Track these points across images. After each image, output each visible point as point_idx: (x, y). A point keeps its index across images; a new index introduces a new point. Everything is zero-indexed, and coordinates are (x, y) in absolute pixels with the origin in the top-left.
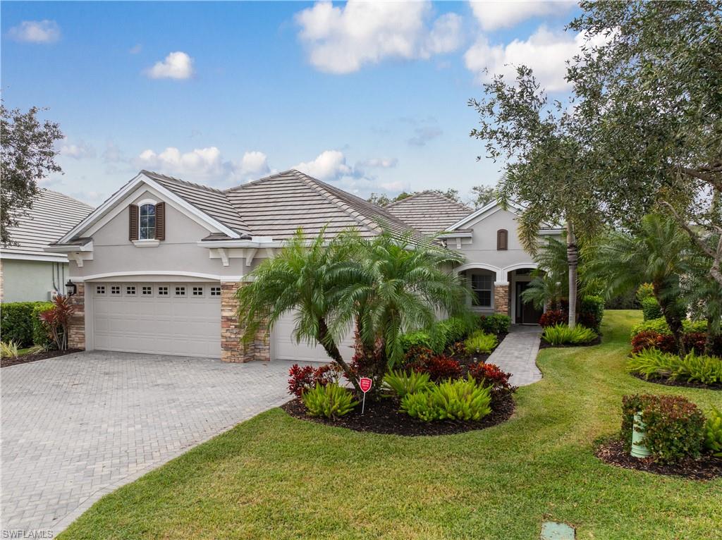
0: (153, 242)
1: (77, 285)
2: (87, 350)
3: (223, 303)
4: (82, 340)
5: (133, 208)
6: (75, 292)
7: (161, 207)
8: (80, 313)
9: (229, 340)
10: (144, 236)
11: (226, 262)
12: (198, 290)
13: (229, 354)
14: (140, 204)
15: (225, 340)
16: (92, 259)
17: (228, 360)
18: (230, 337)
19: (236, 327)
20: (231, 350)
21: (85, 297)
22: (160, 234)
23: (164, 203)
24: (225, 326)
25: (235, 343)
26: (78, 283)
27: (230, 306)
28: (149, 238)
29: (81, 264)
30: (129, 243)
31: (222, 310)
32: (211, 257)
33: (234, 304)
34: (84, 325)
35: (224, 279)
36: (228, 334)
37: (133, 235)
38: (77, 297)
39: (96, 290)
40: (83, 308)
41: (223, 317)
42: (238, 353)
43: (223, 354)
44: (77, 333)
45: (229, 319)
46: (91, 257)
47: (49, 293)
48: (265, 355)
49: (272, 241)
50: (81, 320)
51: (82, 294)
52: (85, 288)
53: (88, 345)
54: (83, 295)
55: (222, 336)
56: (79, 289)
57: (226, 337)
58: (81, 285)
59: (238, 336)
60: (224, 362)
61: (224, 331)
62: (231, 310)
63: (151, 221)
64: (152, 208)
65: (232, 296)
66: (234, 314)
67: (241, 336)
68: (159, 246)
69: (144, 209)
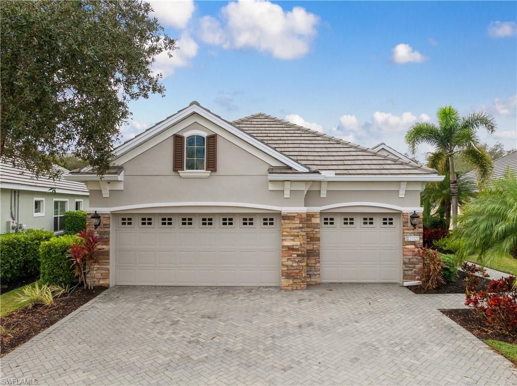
0: (203, 173)
1: (102, 216)
2: (110, 286)
3: (284, 233)
4: (106, 277)
5: (178, 139)
6: (99, 225)
7: (213, 138)
9: (290, 268)
10: (189, 167)
11: (287, 194)
12: (248, 220)
13: (291, 282)
14: (186, 135)
15: (285, 269)
16: (123, 189)
17: (290, 288)
18: (292, 266)
19: (298, 255)
20: (294, 278)
21: (111, 229)
22: (212, 166)
23: (216, 134)
24: (286, 255)
25: (297, 271)
26: (103, 214)
27: (294, 236)
28: (196, 169)
29: (106, 194)
30: (174, 173)
31: (283, 240)
32: (270, 189)
33: (296, 234)
34: (109, 259)
35: (286, 210)
36: (290, 263)
37: (178, 166)
38: (101, 230)
39: (121, 221)
40: (109, 241)
41: (283, 247)
42: (300, 281)
43: (285, 282)
44: (98, 269)
45: (291, 249)
46: (121, 187)
47: (8, 223)
48: (316, 280)
49: (334, 176)
50: (106, 254)
51: (107, 226)
52: (111, 219)
53: (111, 282)
54: (109, 228)
55: (283, 265)
56: (104, 221)
57: (287, 266)
58: (106, 216)
59: (301, 264)
60: (286, 290)
61: (284, 260)
62: (293, 240)
63: (200, 152)
64: (200, 139)
65: (294, 226)
66: (296, 243)
67: (304, 264)
68: (209, 177)
69: (191, 139)
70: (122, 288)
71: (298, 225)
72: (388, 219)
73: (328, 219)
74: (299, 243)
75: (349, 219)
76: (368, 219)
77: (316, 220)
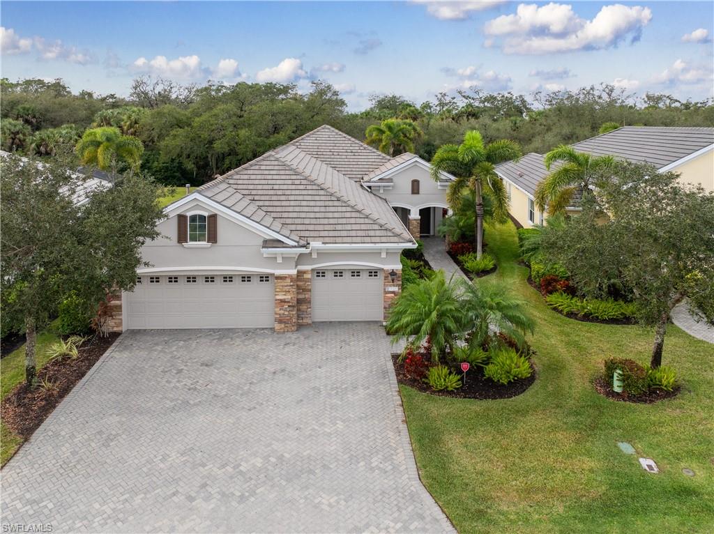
0: (204, 244)
2: (124, 332)
3: (277, 290)
4: (120, 324)
5: (181, 217)
7: (213, 217)
8: (117, 302)
9: (282, 316)
10: (193, 239)
11: (279, 260)
12: (246, 278)
13: (283, 326)
14: (189, 214)
15: (278, 316)
17: (282, 331)
18: (283, 314)
19: (289, 306)
20: (285, 323)
22: (213, 238)
23: (216, 214)
24: (279, 306)
25: (288, 318)
27: (286, 292)
28: (199, 241)
30: (178, 245)
31: (276, 295)
32: (264, 256)
33: (288, 290)
34: (121, 311)
35: (279, 272)
36: (282, 312)
37: (182, 238)
40: (121, 297)
41: (276, 300)
42: (291, 325)
43: (277, 326)
45: (283, 301)
50: (119, 307)
53: (124, 328)
55: (276, 313)
57: (280, 314)
59: (292, 313)
60: (278, 333)
61: (277, 310)
62: (285, 295)
63: (202, 228)
64: (202, 218)
65: (286, 284)
66: (288, 297)
67: (294, 313)
68: (210, 247)
69: (193, 218)
70: (134, 333)
71: (289, 284)
72: (373, 273)
73: (321, 273)
74: (290, 297)
75: (338, 273)
76: (356, 273)
77: (308, 276)
